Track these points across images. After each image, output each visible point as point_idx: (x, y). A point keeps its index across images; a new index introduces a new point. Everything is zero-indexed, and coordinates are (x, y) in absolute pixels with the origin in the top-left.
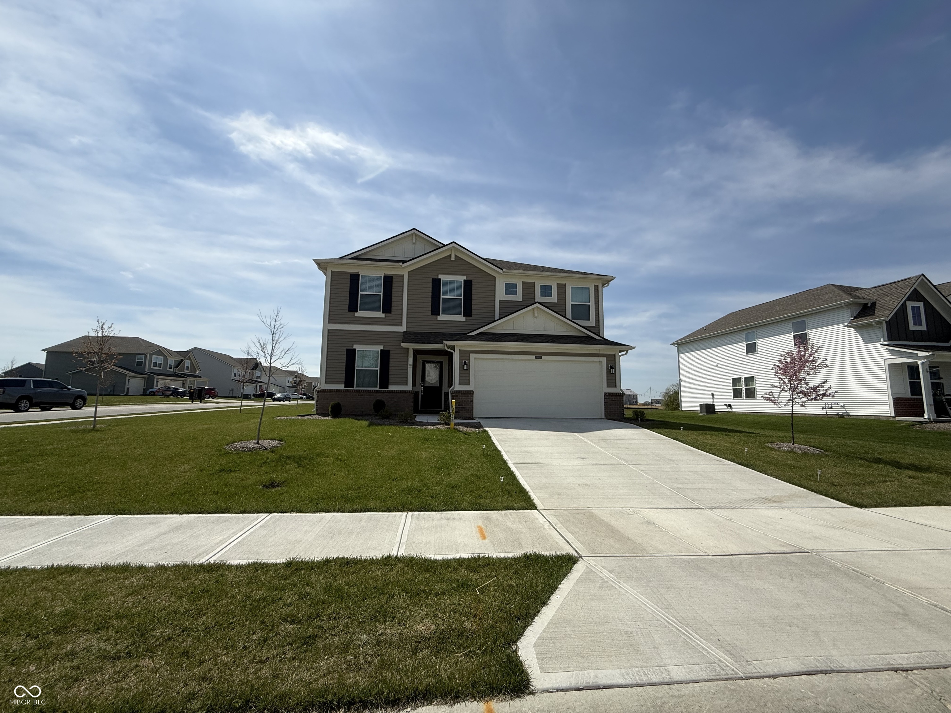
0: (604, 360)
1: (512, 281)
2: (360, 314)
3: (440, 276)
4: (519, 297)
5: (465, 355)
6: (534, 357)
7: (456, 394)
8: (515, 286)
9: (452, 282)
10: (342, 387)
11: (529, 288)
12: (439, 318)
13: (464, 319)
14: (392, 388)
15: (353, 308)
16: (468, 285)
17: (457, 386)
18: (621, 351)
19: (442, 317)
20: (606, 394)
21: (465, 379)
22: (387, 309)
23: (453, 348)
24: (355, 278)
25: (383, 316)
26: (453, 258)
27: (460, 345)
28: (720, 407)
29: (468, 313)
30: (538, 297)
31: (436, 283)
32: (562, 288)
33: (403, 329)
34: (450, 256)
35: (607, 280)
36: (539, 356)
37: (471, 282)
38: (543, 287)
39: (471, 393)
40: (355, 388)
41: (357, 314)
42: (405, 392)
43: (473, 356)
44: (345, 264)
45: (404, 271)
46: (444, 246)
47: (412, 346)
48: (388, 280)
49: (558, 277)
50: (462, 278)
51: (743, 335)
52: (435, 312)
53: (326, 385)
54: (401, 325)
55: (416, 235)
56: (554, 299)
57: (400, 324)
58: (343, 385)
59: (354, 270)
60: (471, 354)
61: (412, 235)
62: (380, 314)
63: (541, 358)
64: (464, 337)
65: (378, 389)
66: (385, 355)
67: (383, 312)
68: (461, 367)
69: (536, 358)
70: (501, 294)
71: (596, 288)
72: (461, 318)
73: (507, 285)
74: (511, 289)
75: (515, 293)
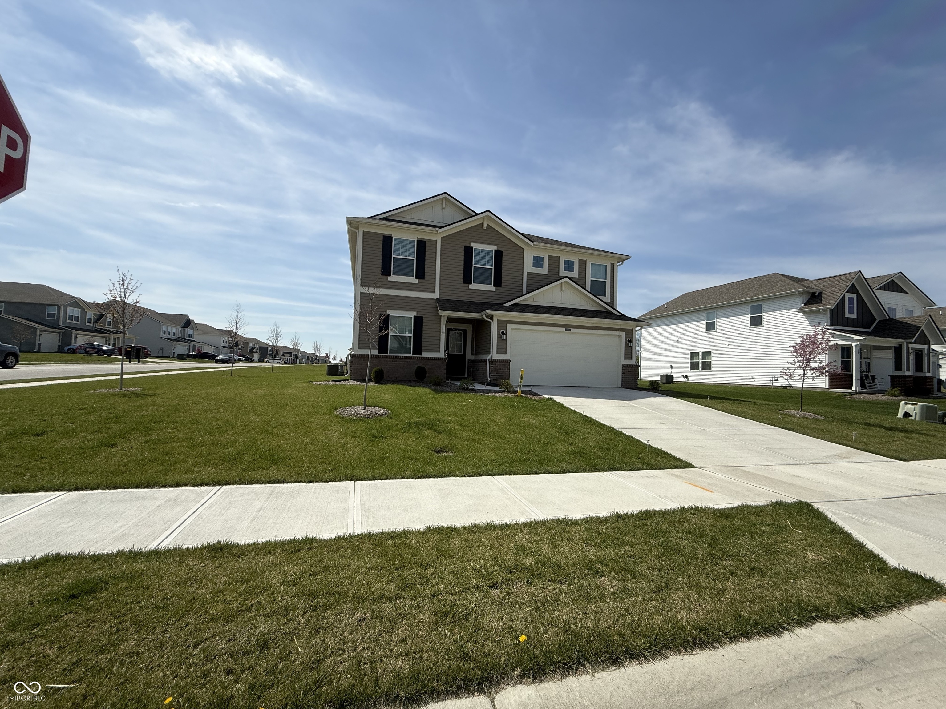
0: (623, 334)
1: (539, 254)
2: (393, 278)
3: (472, 245)
4: (544, 270)
5: (503, 324)
6: (564, 329)
7: (493, 362)
8: (541, 259)
9: (484, 252)
10: (375, 352)
11: (554, 261)
12: (471, 287)
13: (494, 289)
14: (425, 354)
15: (386, 272)
16: (498, 255)
17: (494, 355)
18: (637, 327)
19: (474, 286)
20: (623, 366)
21: (502, 347)
22: (420, 275)
23: (491, 318)
24: (387, 240)
25: (416, 281)
26: (485, 227)
27: (498, 315)
28: (678, 378)
29: (498, 283)
30: (562, 273)
31: (468, 251)
32: (583, 264)
33: (436, 296)
34: (482, 224)
35: (622, 259)
36: (568, 328)
37: (501, 252)
38: (566, 262)
39: (508, 362)
40: (389, 354)
41: (390, 279)
42: (439, 359)
43: (510, 326)
44: (375, 225)
45: (437, 236)
46: (477, 214)
47: (445, 314)
48: (422, 245)
49: (580, 253)
50: (493, 248)
51: (704, 315)
52: (467, 280)
53: (360, 350)
54: (434, 292)
55: (446, 199)
56: (575, 274)
57: (433, 290)
58: (377, 351)
59: (387, 232)
60: (508, 325)
61: (442, 199)
62: (413, 280)
63: (570, 330)
64: (500, 307)
65: (411, 355)
66: (418, 321)
67: (416, 278)
68: (500, 337)
69: (566, 330)
70: (528, 267)
71: (613, 266)
72: (491, 288)
73: (535, 258)
74: (538, 262)
75: (541, 266)
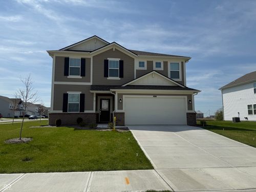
0: (186, 97)
1: (142, 61)
2: (70, 77)
3: (108, 59)
4: (145, 68)
5: (120, 96)
6: (153, 96)
7: (116, 114)
8: (143, 63)
9: (114, 62)
10: (61, 112)
11: (150, 64)
12: (108, 78)
13: (119, 79)
14: (86, 112)
15: (66, 74)
16: (121, 63)
17: (117, 110)
18: (194, 93)
20: (188, 114)
21: (120, 107)
22: (83, 74)
23: (115, 92)
24: (67, 60)
25: (81, 77)
26: (114, 50)
27: (118, 91)
28: (242, 119)
29: (121, 76)
30: (155, 68)
31: (106, 62)
32: (166, 64)
33: (91, 84)
34: (112, 49)
35: (187, 59)
36: (155, 95)
37: (123, 61)
38: (156, 63)
39: (123, 114)
40: (68, 112)
41: (68, 77)
42: (92, 114)
43: (124, 96)
44: (62, 53)
45: (90, 56)
46: (110, 44)
47: (95, 92)
48: (83, 61)
50: (118, 60)
51: (252, 84)
52: (106, 75)
53: (54, 111)
55: (96, 39)
56: (162, 69)
57: (89, 81)
59: (67, 56)
61: (94, 39)
62: (79, 77)
63: (156, 97)
64: (120, 87)
65: (79, 112)
66: (82, 96)
68: (119, 102)
70: (137, 67)
71: (182, 63)
72: (118, 78)
73: (140, 63)
74: (141, 64)
75: (143, 66)
